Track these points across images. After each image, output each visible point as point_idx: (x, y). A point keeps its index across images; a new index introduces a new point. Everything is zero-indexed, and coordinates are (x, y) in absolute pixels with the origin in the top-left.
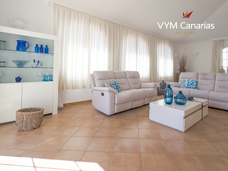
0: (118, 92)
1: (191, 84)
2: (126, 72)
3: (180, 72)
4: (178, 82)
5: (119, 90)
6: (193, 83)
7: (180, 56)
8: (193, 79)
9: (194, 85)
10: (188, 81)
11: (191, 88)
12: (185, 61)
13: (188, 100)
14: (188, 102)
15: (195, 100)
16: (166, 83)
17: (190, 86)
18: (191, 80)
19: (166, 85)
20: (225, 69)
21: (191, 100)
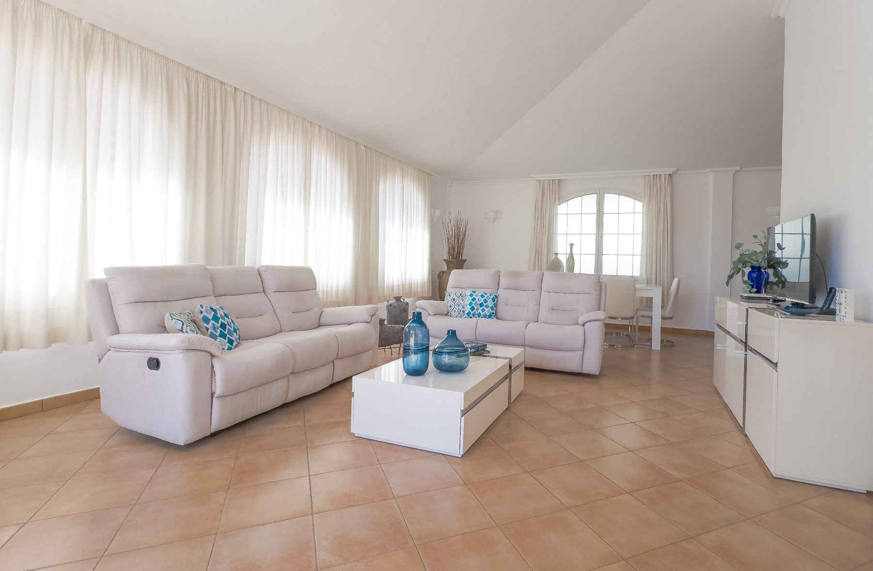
0: (230, 349)
1: (481, 305)
3: (450, 269)
4: (442, 298)
5: (231, 342)
6: (486, 301)
7: (450, 218)
8: (485, 291)
9: (487, 306)
10: (471, 295)
11: (479, 315)
12: (464, 235)
13: (474, 354)
14: (474, 363)
15: (491, 354)
16: (407, 304)
17: (477, 310)
18: (479, 293)
19: (405, 310)
20: (563, 259)
21: (480, 355)
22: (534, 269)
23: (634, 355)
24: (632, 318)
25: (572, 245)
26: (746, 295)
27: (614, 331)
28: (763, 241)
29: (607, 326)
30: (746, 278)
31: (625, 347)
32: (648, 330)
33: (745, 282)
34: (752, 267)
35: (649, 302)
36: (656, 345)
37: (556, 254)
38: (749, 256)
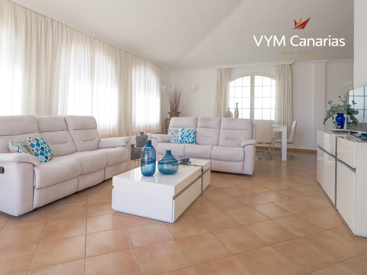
0: (46, 161)
1: (187, 136)
2: (66, 117)
3: (171, 118)
4: (166, 133)
5: (47, 158)
6: (190, 134)
7: (171, 90)
8: (189, 128)
9: (190, 137)
10: (182, 131)
11: (186, 142)
12: (179, 99)
13: (182, 164)
14: (181, 169)
15: (191, 164)
16: (147, 136)
17: (185, 139)
18: (186, 130)
20: (232, 111)
21: (186, 164)
22: (217, 117)
23: (272, 163)
24: (271, 143)
25: (237, 104)
26: (335, 130)
27: (261, 150)
28: (344, 100)
29: (257, 148)
30: (335, 120)
31: (267, 159)
32: (280, 149)
33: (334, 123)
34: (338, 114)
35: (280, 134)
36: (284, 158)
37: (229, 109)
38: (336, 108)
